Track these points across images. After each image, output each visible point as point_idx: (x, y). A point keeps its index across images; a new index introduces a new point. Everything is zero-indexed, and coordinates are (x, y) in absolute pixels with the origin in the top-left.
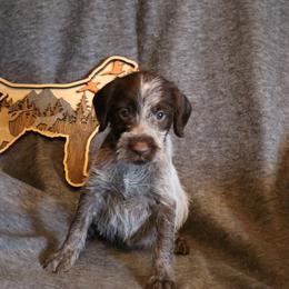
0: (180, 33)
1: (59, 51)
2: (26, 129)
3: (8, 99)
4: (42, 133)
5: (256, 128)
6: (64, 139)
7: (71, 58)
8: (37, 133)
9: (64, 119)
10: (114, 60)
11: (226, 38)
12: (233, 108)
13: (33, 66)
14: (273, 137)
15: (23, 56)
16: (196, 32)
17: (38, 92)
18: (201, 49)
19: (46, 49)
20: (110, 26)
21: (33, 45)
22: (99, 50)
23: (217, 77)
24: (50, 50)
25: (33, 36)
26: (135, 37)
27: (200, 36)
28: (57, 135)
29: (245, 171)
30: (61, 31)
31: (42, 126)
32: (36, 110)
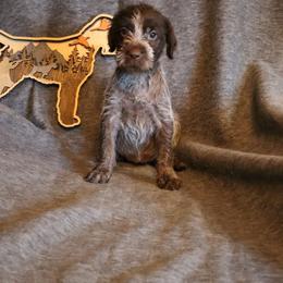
2: (24, 77)
3: (9, 50)
4: (39, 80)
6: (58, 86)
7: (61, 13)
8: (34, 80)
9: (57, 69)
10: (102, 18)
15: (19, 11)
17: (35, 44)
23: (188, 31)
28: (51, 82)
31: (38, 74)
32: (34, 59)
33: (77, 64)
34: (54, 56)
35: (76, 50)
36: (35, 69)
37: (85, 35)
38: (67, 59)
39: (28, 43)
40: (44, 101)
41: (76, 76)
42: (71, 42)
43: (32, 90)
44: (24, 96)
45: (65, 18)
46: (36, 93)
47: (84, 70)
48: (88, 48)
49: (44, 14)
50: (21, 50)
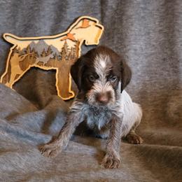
1: (53, 17)
2: (30, 66)
3: (17, 48)
4: (41, 67)
5: (176, 69)
9: (54, 58)
10: (83, 19)
11: (158, 10)
12: (161, 56)
13: (36, 27)
15: (30, 21)
17: (36, 42)
19: (44, 16)
21: (35, 14)
24: (47, 16)
25: (36, 8)
28: (50, 69)
29: (168, 96)
30: (53, 4)
31: (40, 63)
32: (36, 53)
35: (66, 43)
36: (38, 60)
39: (31, 41)
41: (68, 62)
48: (75, 41)
50: (26, 47)
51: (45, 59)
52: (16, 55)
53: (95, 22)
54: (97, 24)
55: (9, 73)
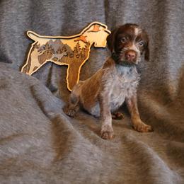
0: (127, 7)
1: (63, 18)
2: (47, 60)
3: (38, 44)
4: (56, 62)
5: (164, 56)
6: (67, 66)
7: (69, 21)
8: (53, 63)
9: (67, 55)
10: (95, 24)
12: (153, 46)
13: (50, 26)
14: (174, 61)
15: (44, 21)
16: (136, 7)
17: (54, 40)
18: (139, 16)
19: (56, 16)
20: (90, 4)
21: (49, 15)
22: (84, 17)
24: (58, 17)
25: (49, 10)
26: (104, 9)
27: (138, 8)
30: (64, 7)
31: (55, 59)
32: (53, 50)
33: (79, 53)
34: (65, 48)
35: (78, 44)
36: (54, 56)
37: (84, 35)
38: (73, 49)
40: (58, 76)
41: (79, 61)
42: (76, 39)
43: (51, 69)
44: (46, 72)
45: (72, 25)
46: (54, 71)
47: (83, 57)
48: (86, 43)
49: (59, 22)
50: (45, 44)
51: (60, 56)
52: (36, 50)
53: (105, 27)
54: (106, 30)
55: (29, 64)
